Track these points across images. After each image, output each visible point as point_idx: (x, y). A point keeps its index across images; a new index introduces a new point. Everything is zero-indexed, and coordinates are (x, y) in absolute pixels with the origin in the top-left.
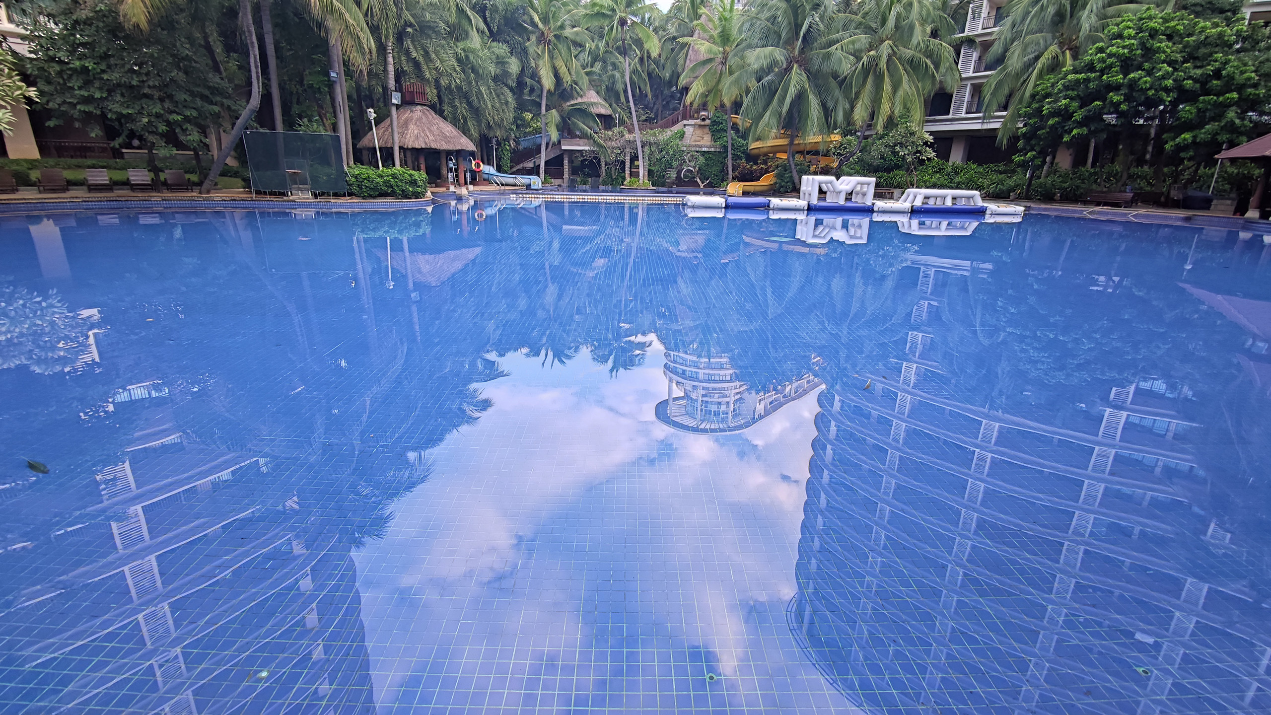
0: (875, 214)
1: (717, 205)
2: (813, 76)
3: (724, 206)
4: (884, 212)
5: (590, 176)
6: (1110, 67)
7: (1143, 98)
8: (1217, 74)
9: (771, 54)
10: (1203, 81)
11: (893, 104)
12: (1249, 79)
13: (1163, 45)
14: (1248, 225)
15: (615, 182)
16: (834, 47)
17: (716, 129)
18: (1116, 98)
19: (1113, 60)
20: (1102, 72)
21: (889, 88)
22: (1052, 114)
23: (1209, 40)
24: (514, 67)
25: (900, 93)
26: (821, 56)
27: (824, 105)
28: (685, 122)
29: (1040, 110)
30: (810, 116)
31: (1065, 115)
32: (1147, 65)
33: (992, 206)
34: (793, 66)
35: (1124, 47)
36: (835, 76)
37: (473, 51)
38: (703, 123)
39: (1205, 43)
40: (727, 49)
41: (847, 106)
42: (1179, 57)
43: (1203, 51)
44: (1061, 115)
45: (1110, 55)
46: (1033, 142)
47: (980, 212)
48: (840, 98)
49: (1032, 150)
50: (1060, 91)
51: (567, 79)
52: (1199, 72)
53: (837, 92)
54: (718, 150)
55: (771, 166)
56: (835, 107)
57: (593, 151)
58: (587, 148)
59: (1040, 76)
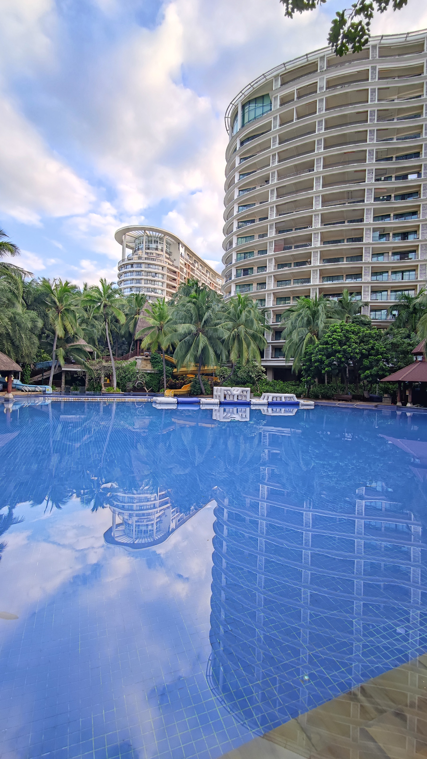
0: (252, 406)
1: (173, 402)
2: (210, 339)
3: (176, 402)
4: (256, 405)
5: (80, 385)
6: (335, 343)
7: (349, 356)
8: (373, 348)
9: (189, 327)
10: (369, 350)
11: (248, 353)
12: (383, 350)
13: (352, 336)
14: (399, 408)
15: (96, 389)
16: (219, 326)
17: (154, 361)
18: (340, 356)
19: (335, 341)
20: (332, 345)
21: (246, 346)
22: (316, 361)
23: (367, 335)
24: (40, 324)
25: (251, 348)
26: (212, 330)
27: (216, 352)
28: (136, 357)
29: (310, 360)
30: (210, 357)
31: (321, 362)
32: (348, 343)
33: (302, 401)
34: (199, 333)
35: (338, 336)
36: (219, 338)
37: (19, 314)
38: (146, 358)
39: (365, 336)
40: (162, 322)
41: (227, 353)
42: (358, 341)
43: (365, 339)
44: (320, 362)
45: (334, 339)
46: (309, 372)
47: (297, 404)
48: (223, 349)
49: (309, 376)
50: (317, 352)
51: (71, 332)
52: (366, 347)
53: (221, 346)
54: (156, 372)
55: (186, 381)
56: (221, 353)
57: (84, 372)
58: (79, 370)
59: (307, 345)
